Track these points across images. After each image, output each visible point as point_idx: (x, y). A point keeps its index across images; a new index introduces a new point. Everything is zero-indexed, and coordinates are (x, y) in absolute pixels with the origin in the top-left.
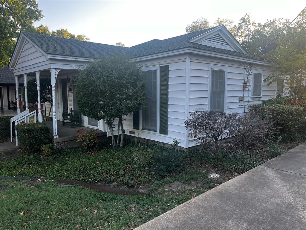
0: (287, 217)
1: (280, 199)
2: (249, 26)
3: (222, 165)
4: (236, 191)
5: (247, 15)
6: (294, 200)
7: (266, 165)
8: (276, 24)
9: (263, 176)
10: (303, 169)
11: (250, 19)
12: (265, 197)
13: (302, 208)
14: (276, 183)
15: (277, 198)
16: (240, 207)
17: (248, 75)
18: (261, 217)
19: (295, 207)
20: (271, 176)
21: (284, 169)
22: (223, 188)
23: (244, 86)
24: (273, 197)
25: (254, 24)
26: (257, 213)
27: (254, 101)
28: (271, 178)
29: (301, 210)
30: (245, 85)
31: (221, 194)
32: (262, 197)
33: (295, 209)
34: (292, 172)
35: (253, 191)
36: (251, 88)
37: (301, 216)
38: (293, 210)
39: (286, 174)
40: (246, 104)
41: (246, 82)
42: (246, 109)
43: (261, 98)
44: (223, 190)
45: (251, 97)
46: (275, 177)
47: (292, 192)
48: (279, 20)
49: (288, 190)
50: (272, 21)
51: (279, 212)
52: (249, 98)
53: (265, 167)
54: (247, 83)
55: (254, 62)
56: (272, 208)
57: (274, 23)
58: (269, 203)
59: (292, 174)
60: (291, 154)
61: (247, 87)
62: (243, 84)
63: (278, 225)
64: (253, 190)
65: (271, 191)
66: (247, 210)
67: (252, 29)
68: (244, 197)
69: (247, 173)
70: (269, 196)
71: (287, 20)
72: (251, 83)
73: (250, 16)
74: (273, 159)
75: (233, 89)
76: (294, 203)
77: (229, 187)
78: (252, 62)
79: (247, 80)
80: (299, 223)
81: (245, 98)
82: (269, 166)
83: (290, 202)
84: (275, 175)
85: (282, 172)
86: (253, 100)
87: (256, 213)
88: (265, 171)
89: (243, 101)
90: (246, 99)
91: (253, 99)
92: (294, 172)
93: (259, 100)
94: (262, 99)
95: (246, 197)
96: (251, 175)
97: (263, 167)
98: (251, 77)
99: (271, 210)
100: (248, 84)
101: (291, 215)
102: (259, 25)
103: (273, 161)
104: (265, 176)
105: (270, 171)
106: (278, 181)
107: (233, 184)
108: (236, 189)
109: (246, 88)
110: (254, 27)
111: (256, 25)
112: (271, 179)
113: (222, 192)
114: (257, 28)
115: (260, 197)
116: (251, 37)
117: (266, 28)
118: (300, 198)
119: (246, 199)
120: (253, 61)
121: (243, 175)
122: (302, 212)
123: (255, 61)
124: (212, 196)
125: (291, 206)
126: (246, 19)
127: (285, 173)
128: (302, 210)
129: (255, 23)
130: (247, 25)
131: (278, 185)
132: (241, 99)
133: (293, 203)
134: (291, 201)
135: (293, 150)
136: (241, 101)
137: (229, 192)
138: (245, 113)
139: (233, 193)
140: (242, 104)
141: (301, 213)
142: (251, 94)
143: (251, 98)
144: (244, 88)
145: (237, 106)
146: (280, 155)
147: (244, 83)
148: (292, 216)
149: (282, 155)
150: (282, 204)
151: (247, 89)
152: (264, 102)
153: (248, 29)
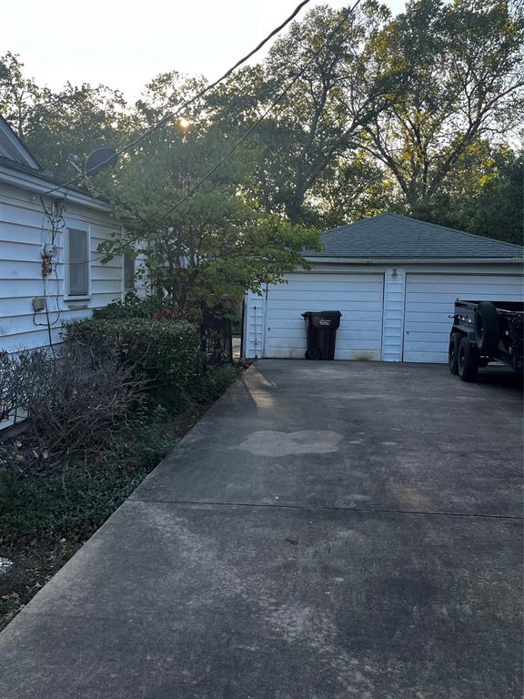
0: (247, 644)
1: (212, 594)
2: (20, 91)
3: (13, 524)
4: (89, 606)
5: (10, 55)
6: (245, 584)
7: (143, 496)
8: (90, 100)
9: (146, 531)
10: (229, 486)
11: (19, 70)
12: (172, 599)
13: (271, 604)
14: (185, 545)
15: (203, 590)
16: (118, 659)
17: (54, 232)
18: (184, 672)
19: (254, 607)
20: (165, 526)
21: (188, 498)
22: (47, 608)
23: (44, 265)
24: (192, 590)
25: (32, 87)
26: (169, 659)
27: (72, 309)
28: (167, 532)
29: (271, 611)
30: (46, 265)
31: (44, 634)
32: (164, 600)
33: (256, 612)
34: (207, 501)
35: (134, 590)
36: (62, 273)
37: (278, 630)
38: (253, 616)
39: (198, 510)
40: (53, 318)
41: (49, 254)
42: (55, 334)
43: (88, 300)
44: (46, 614)
45: (66, 298)
46: (177, 528)
47: (229, 560)
48: (97, 90)
49: (219, 558)
50: (80, 89)
51: (223, 635)
52: (61, 300)
53: (143, 503)
54: (51, 257)
55: (68, 197)
56: (202, 628)
57: (86, 96)
58: (188, 614)
59: (210, 507)
60: (188, 449)
61: (53, 268)
62: (42, 261)
63: (237, 679)
64: (134, 586)
65: (180, 575)
66: (138, 661)
67: (29, 101)
68: (119, 620)
69: (101, 533)
70: (182, 593)
71: (118, 94)
72: (63, 256)
73: (19, 60)
74: (152, 475)
75: (15, 273)
76: (248, 593)
77: (61, 598)
78: (63, 196)
79: (51, 246)
80: (282, 651)
81: (48, 299)
82: (150, 496)
83: (236, 594)
84: (172, 522)
85: (185, 506)
86: (69, 307)
87: (169, 663)
88: (146, 514)
89: (45, 311)
90: (51, 305)
91: (71, 304)
92: (212, 501)
93: (85, 308)
94: (92, 305)
95: (123, 618)
96: (113, 537)
97: (137, 503)
98: (63, 240)
99: (203, 637)
100: (54, 260)
101: (253, 633)
102: (47, 93)
103: (153, 478)
104: (152, 530)
105: (158, 510)
106: (185, 537)
107: (71, 583)
108: (86, 600)
109: (50, 271)
110: (34, 97)
111: (39, 92)
112: (168, 535)
113: (46, 623)
114: (42, 101)
115: (160, 604)
116: (26, 123)
117: (65, 105)
118: (254, 573)
119: (124, 622)
120: (66, 194)
121: (93, 545)
122: (275, 614)
123: (70, 192)
124: (15, 653)
125: (242, 605)
126: (8, 67)
127: (194, 507)
128: (273, 610)
129: (35, 86)
130: (13, 86)
131: (190, 550)
132: (39, 306)
133: (245, 596)
134: (238, 591)
135: (189, 438)
136: (39, 310)
137: (70, 617)
138: (51, 345)
139: (82, 614)
140: (41, 320)
141: (273, 620)
142: (64, 289)
143: (65, 301)
144: (44, 271)
145: (27, 326)
146: (164, 457)
147: (43, 258)
148: (258, 637)
149: (170, 458)
150: (222, 605)
151: (52, 276)
152: (98, 314)
153: (17, 98)
